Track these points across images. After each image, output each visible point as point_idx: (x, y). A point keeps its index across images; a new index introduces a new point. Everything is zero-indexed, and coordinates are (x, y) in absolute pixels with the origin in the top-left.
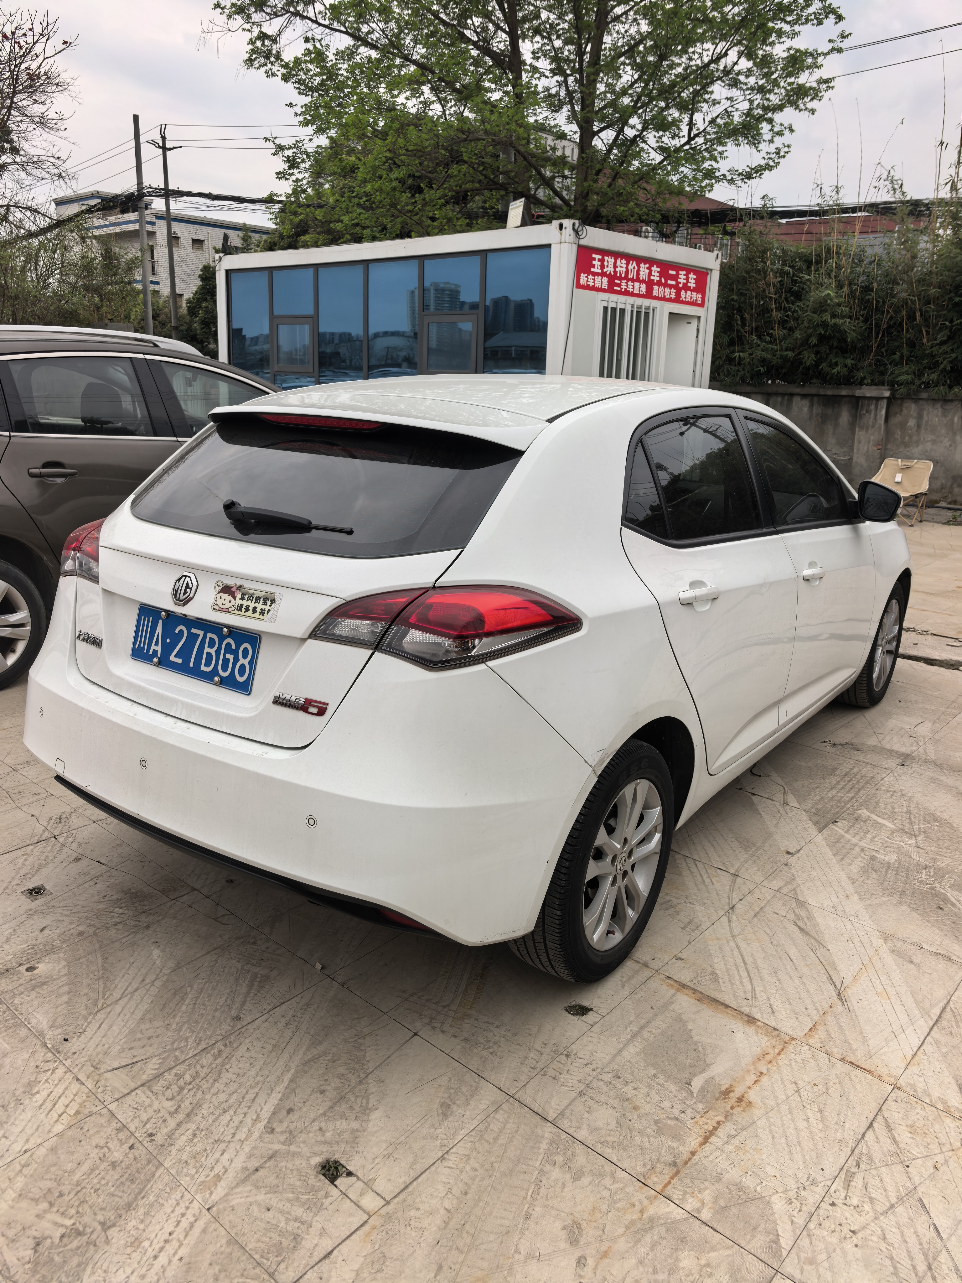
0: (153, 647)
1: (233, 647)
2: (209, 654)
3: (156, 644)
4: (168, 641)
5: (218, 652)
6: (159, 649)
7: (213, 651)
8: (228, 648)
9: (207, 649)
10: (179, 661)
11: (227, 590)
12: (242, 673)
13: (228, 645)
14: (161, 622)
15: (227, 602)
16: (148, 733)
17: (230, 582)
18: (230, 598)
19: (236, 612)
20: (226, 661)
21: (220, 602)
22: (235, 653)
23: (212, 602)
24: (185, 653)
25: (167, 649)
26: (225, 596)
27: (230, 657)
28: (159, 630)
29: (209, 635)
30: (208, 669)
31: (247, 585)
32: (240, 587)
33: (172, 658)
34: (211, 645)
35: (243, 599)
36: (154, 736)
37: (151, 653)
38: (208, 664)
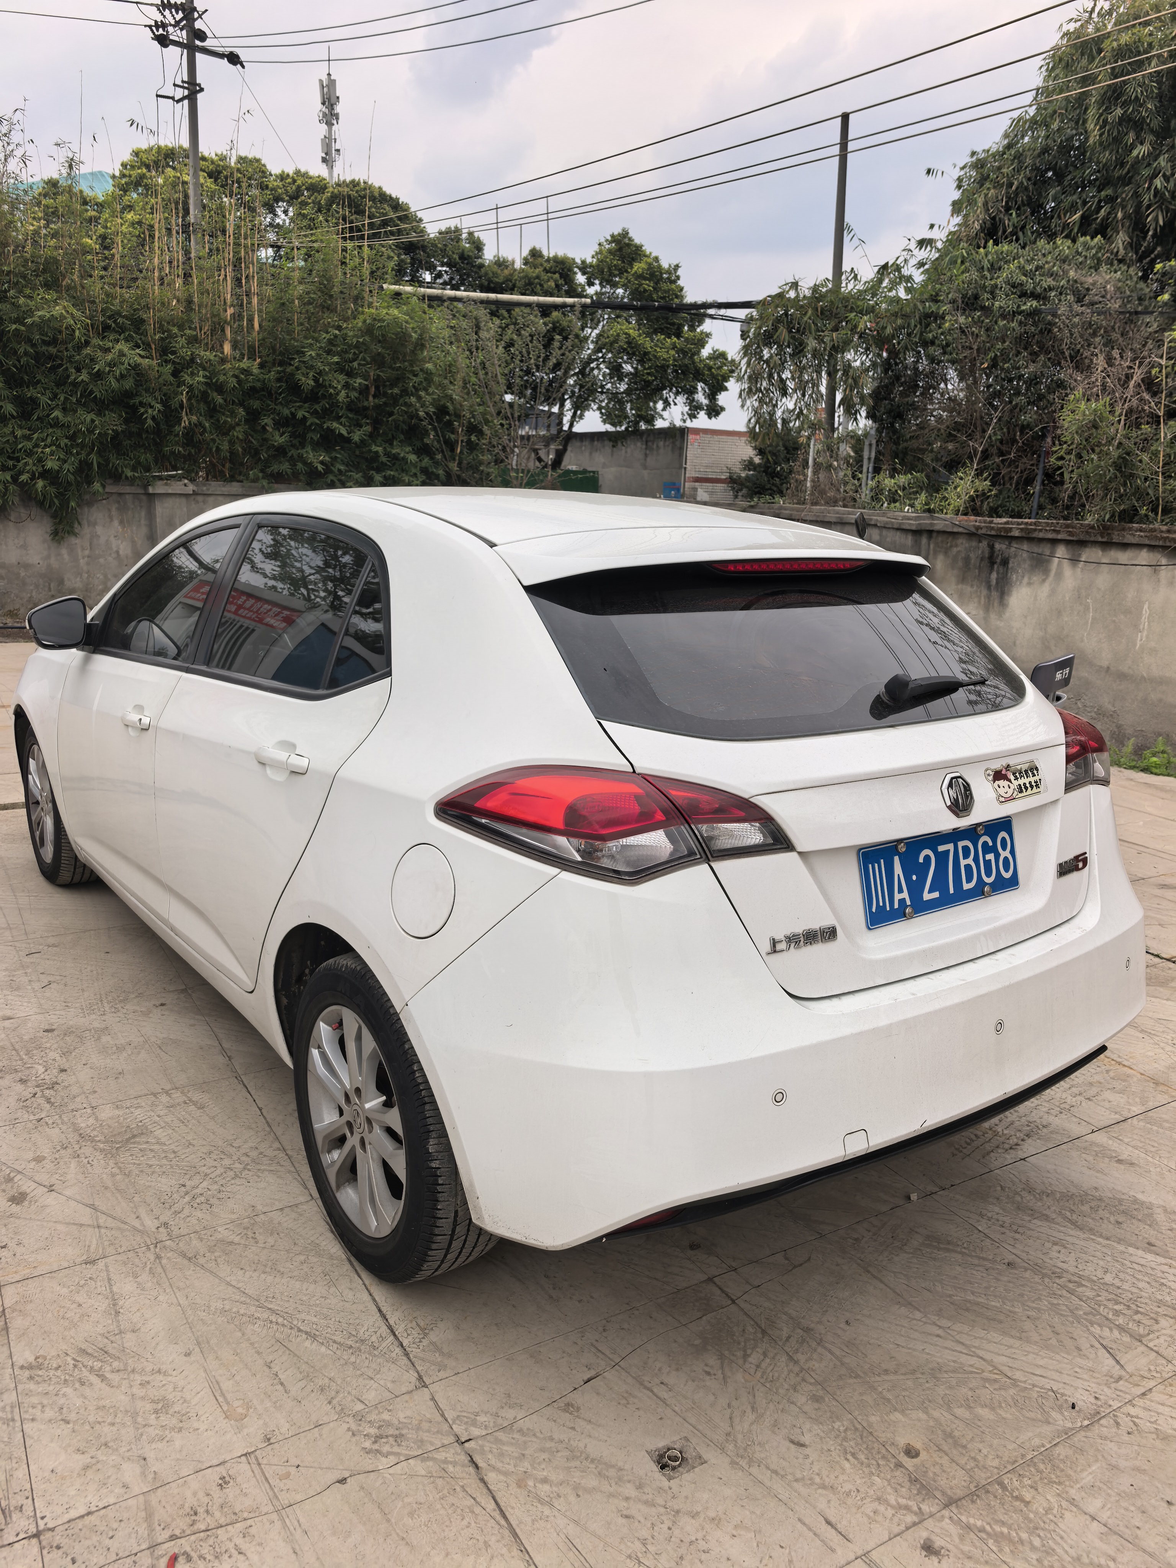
0: (897, 897)
1: (991, 844)
2: (968, 867)
3: (901, 891)
4: (914, 878)
5: (976, 860)
6: (905, 895)
7: (970, 861)
8: (987, 849)
9: (963, 862)
10: (936, 895)
11: (998, 776)
12: (1007, 869)
13: (985, 844)
14: (896, 859)
15: (1007, 788)
16: (999, 986)
17: (997, 765)
18: (1006, 783)
19: (1020, 795)
20: (988, 863)
21: (1001, 791)
22: (993, 849)
23: (994, 795)
24: (939, 883)
25: (915, 890)
26: (1002, 783)
27: (990, 857)
28: (898, 870)
29: (961, 844)
30: (971, 885)
31: (1012, 761)
32: (1008, 767)
33: (927, 896)
34: (966, 855)
35: (1016, 779)
36: (1007, 983)
37: (896, 906)
38: (969, 879)
